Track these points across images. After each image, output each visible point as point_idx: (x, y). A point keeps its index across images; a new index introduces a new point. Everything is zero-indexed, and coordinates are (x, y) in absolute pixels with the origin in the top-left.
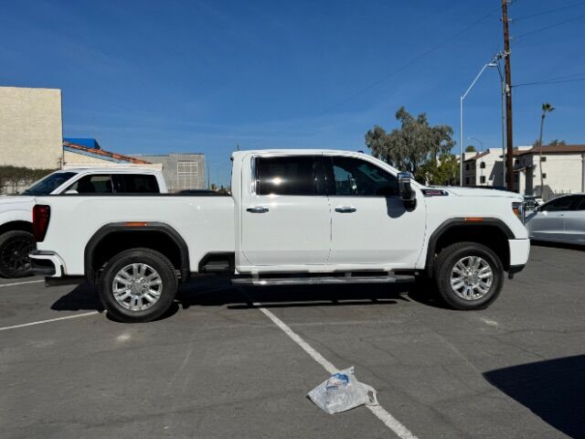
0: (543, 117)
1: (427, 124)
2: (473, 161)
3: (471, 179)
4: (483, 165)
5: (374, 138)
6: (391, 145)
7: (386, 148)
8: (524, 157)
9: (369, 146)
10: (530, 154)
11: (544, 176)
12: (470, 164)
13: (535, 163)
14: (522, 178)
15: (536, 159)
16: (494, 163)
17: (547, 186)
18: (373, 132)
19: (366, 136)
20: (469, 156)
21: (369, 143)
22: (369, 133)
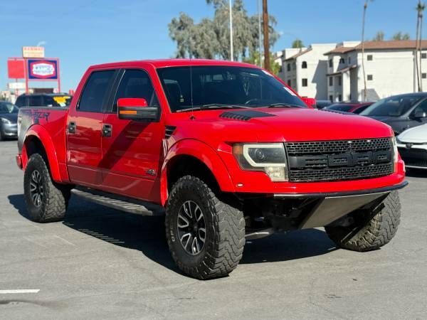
0: (365, 7)
1: (245, 11)
2: (293, 60)
3: (292, 82)
4: (305, 65)
5: (180, 28)
6: (199, 38)
7: (193, 43)
8: (350, 55)
9: (174, 39)
10: (354, 51)
11: (370, 78)
12: (291, 63)
13: (360, 62)
14: (346, 81)
15: (361, 57)
16: (317, 63)
17: (373, 91)
18: (178, 20)
19: (169, 25)
20: (290, 53)
21: (173, 35)
22: (173, 22)
